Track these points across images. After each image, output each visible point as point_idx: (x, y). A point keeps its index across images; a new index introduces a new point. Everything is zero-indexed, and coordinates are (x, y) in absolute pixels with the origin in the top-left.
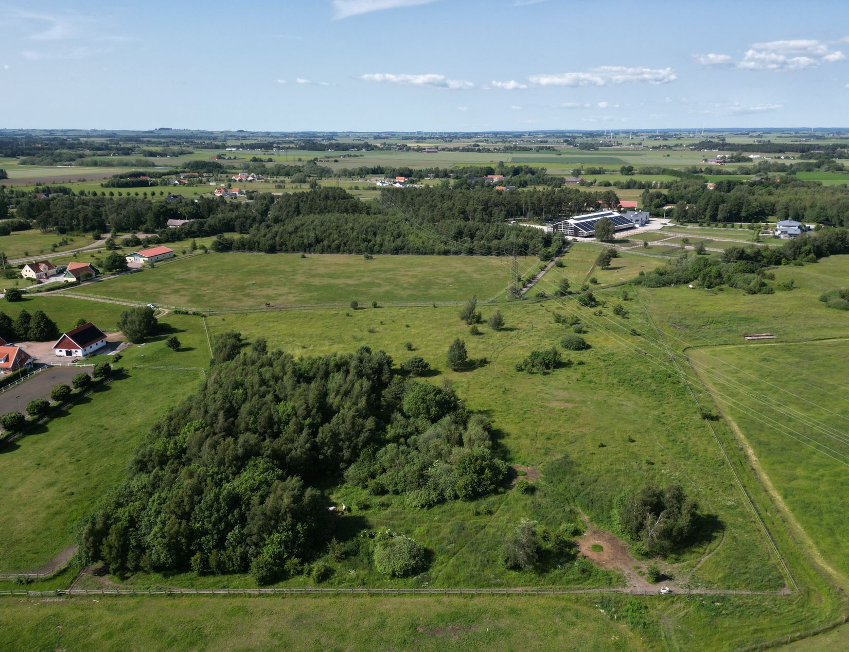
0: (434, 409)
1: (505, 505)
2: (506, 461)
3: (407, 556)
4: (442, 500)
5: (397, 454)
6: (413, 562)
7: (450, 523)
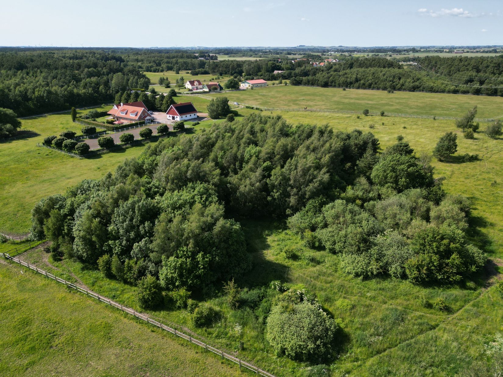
0: (403, 179)
1: (474, 306)
2: (485, 251)
3: (305, 334)
4: (384, 274)
5: (344, 211)
6: (311, 346)
7: (386, 306)
